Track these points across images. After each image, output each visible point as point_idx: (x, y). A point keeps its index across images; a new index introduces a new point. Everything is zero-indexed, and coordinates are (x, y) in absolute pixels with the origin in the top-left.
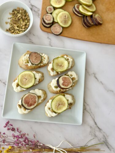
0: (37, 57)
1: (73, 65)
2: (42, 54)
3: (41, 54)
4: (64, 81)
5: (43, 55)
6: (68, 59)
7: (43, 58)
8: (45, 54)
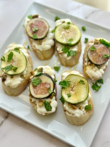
0: (99, 56)
1: (67, 113)
2: (104, 70)
3: (104, 67)
4: (44, 84)
5: (102, 70)
6: (80, 109)
7: (96, 68)
8: (102, 75)
